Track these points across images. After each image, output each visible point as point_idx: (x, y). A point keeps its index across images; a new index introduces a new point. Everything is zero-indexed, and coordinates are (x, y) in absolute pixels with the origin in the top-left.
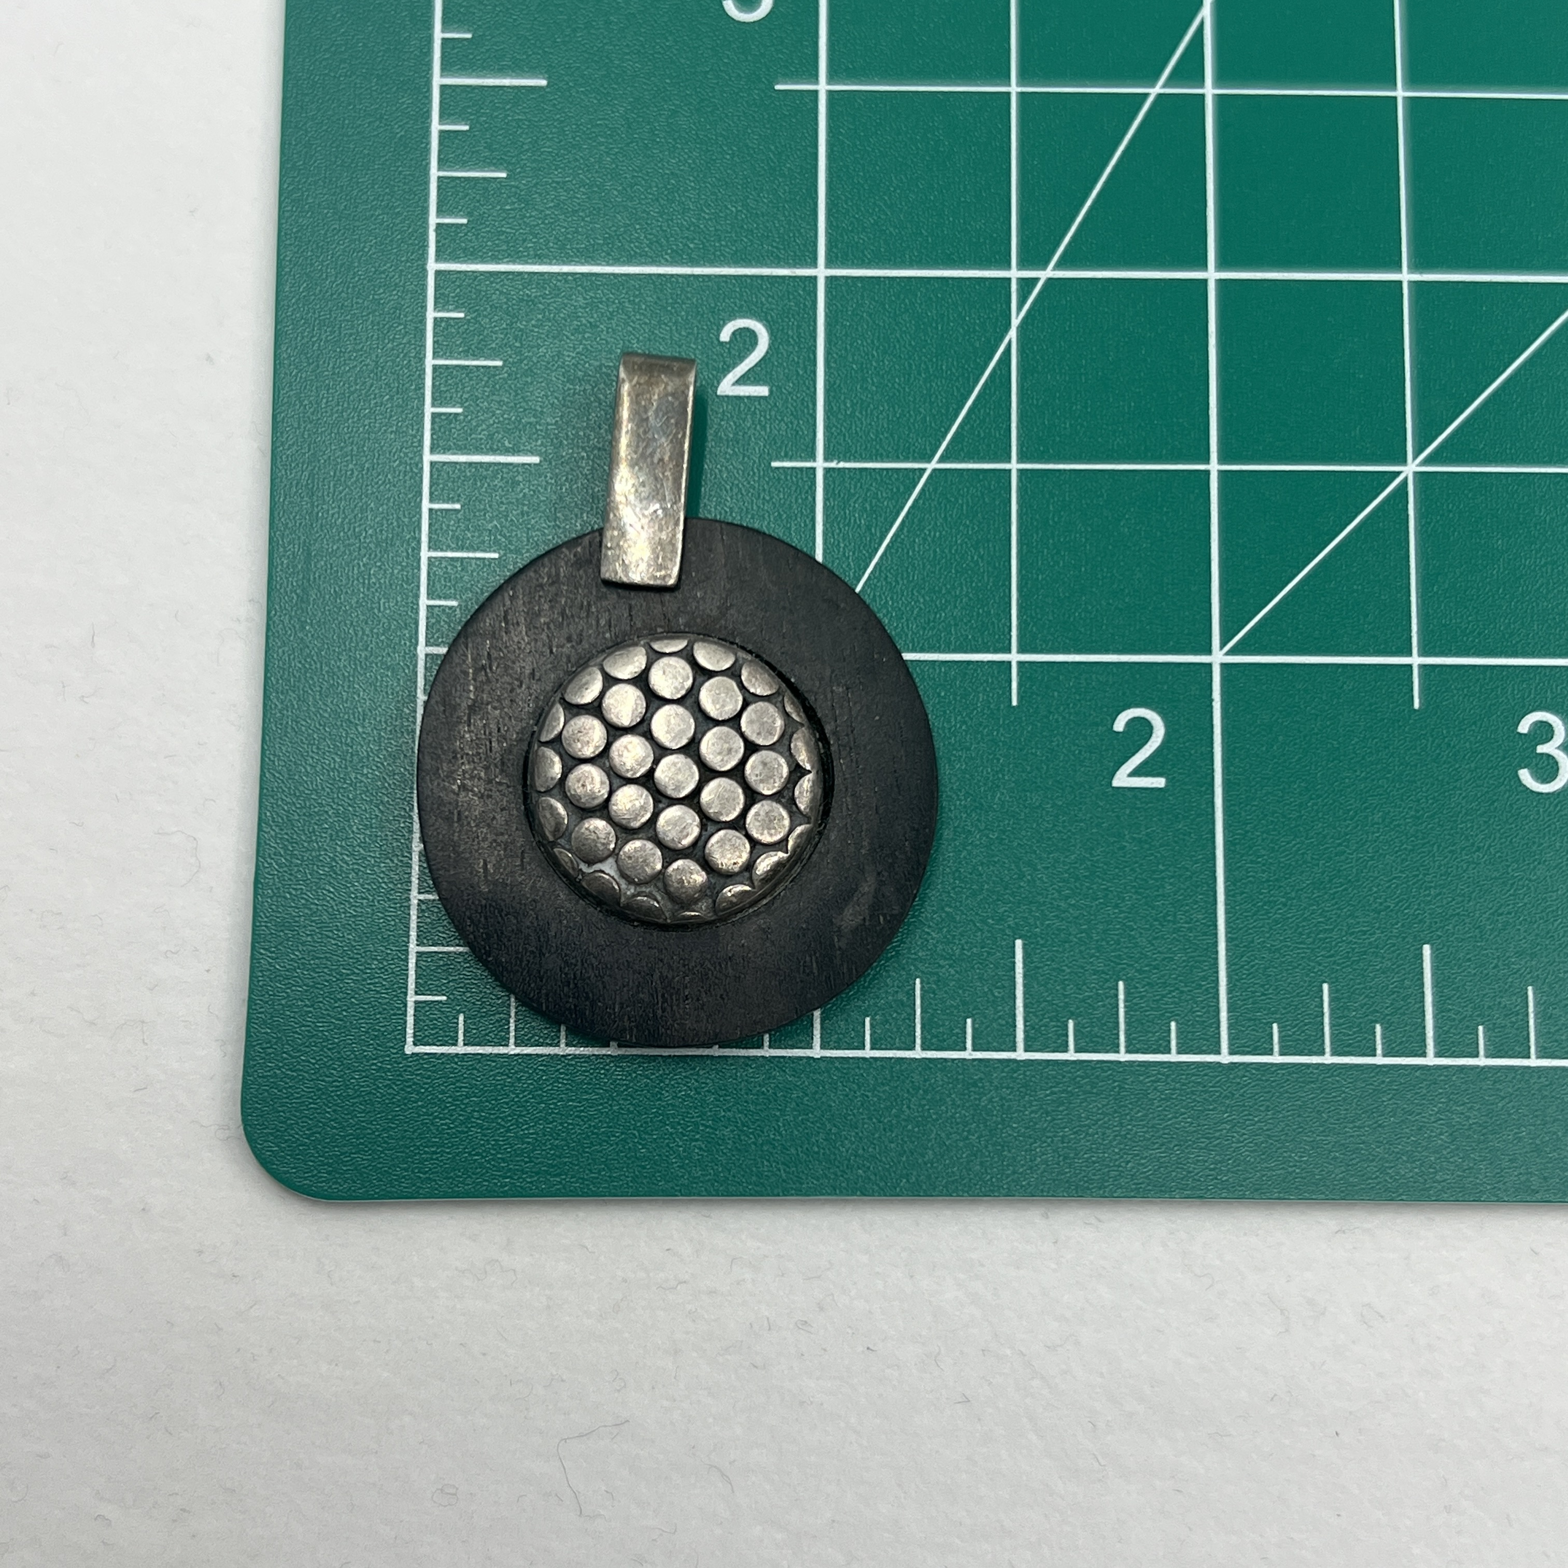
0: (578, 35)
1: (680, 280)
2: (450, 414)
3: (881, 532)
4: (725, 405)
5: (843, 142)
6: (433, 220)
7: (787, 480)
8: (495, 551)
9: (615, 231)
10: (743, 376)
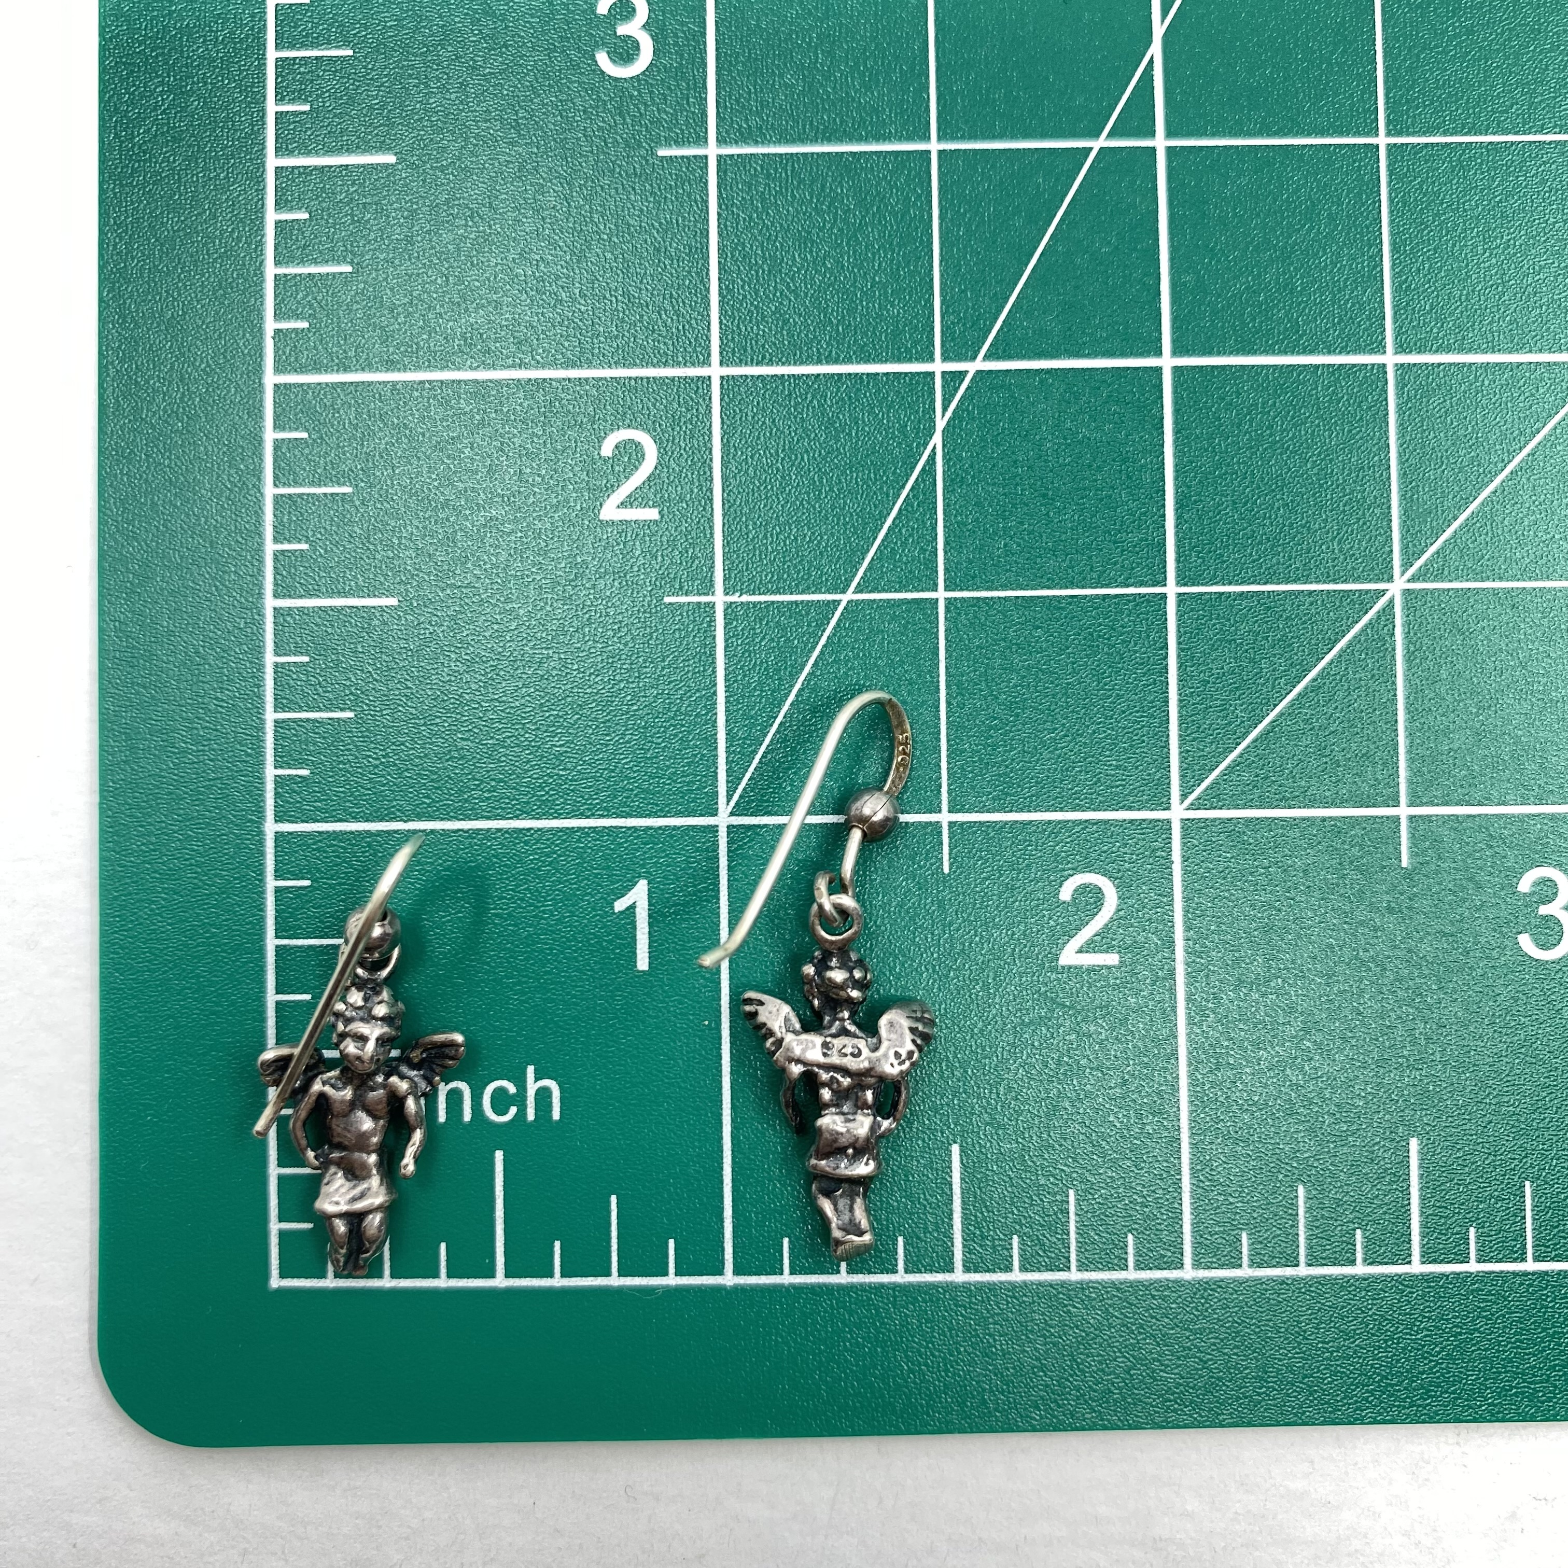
0: (432, 101)
1: (554, 383)
2: (296, 551)
3: (791, 674)
4: (610, 530)
5: (738, 215)
6: (270, 325)
7: (683, 616)
8: (351, 710)
9: (478, 329)
10: (630, 496)
